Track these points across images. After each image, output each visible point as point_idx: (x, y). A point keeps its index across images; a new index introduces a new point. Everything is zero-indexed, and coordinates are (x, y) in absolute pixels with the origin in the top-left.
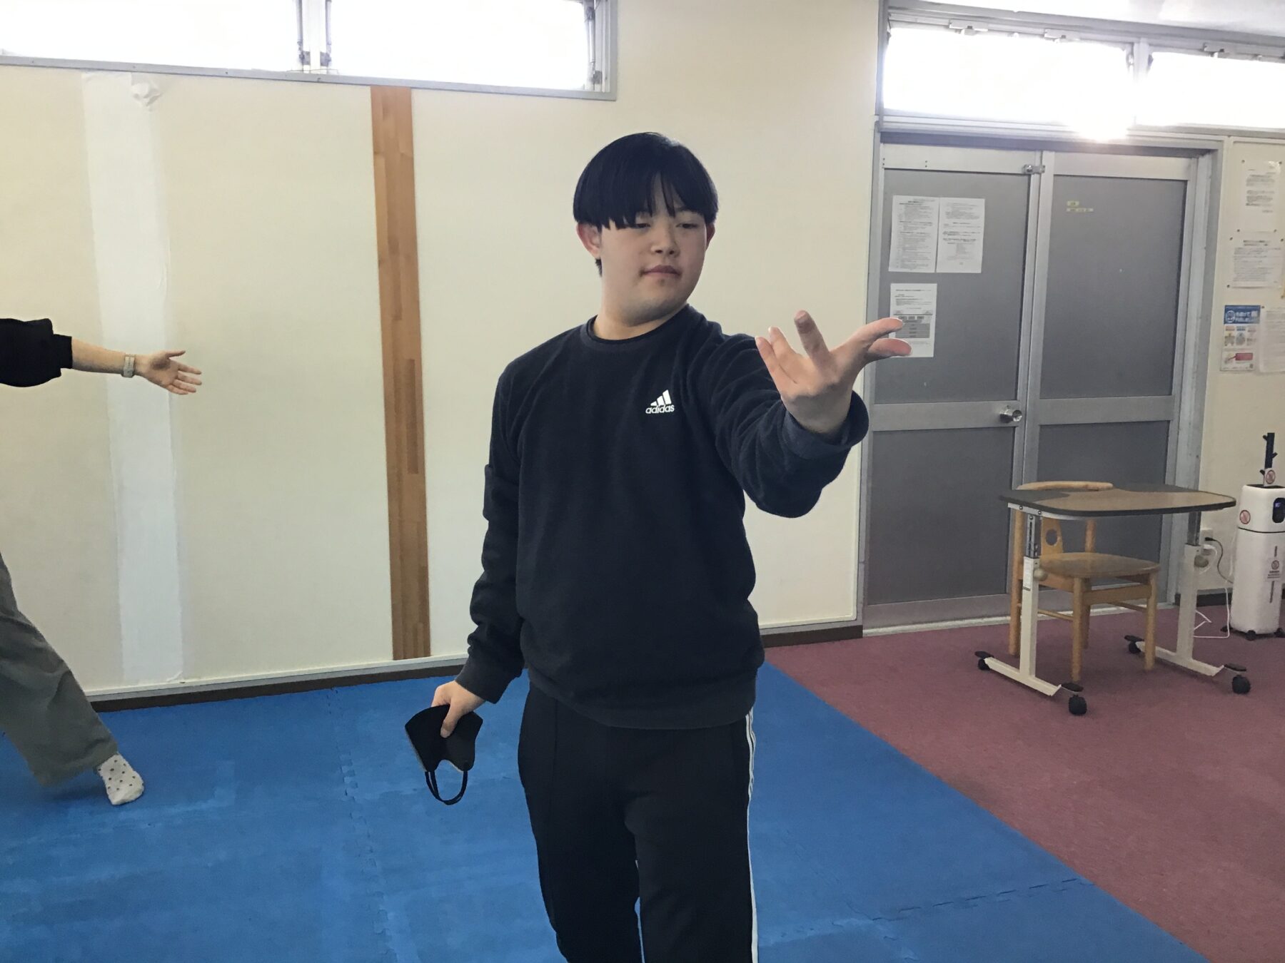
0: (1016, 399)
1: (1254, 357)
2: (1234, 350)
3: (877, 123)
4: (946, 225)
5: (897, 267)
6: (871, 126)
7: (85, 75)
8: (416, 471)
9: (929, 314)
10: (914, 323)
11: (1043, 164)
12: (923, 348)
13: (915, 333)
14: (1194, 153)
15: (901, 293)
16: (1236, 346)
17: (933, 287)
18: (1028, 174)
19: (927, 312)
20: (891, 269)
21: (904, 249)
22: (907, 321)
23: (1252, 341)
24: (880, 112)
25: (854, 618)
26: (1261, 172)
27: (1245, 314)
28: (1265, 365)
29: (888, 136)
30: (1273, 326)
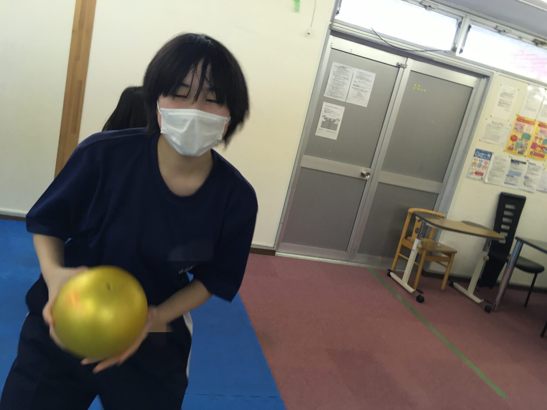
0: (370, 168)
1: (484, 174)
2: (475, 169)
3: (331, 25)
4: (355, 81)
5: (328, 95)
6: (328, 26)
9: (338, 120)
10: (331, 122)
11: (408, 64)
12: (333, 135)
13: (330, 127)
14: (480, 76)
15: (328, 107)
16: (478, 168)
17: (343, 109)
18: (399, 66)
19: (338, 119)
20: (325, 95)
21: (333, 87)
22: (328, 121)
23: (485, 167)
24: (333, 20)
25: (273, 247)
26: (509, 92)
27: (486, 155)
28: (489, 179)
29: (335, 33)
30: (497, 163)
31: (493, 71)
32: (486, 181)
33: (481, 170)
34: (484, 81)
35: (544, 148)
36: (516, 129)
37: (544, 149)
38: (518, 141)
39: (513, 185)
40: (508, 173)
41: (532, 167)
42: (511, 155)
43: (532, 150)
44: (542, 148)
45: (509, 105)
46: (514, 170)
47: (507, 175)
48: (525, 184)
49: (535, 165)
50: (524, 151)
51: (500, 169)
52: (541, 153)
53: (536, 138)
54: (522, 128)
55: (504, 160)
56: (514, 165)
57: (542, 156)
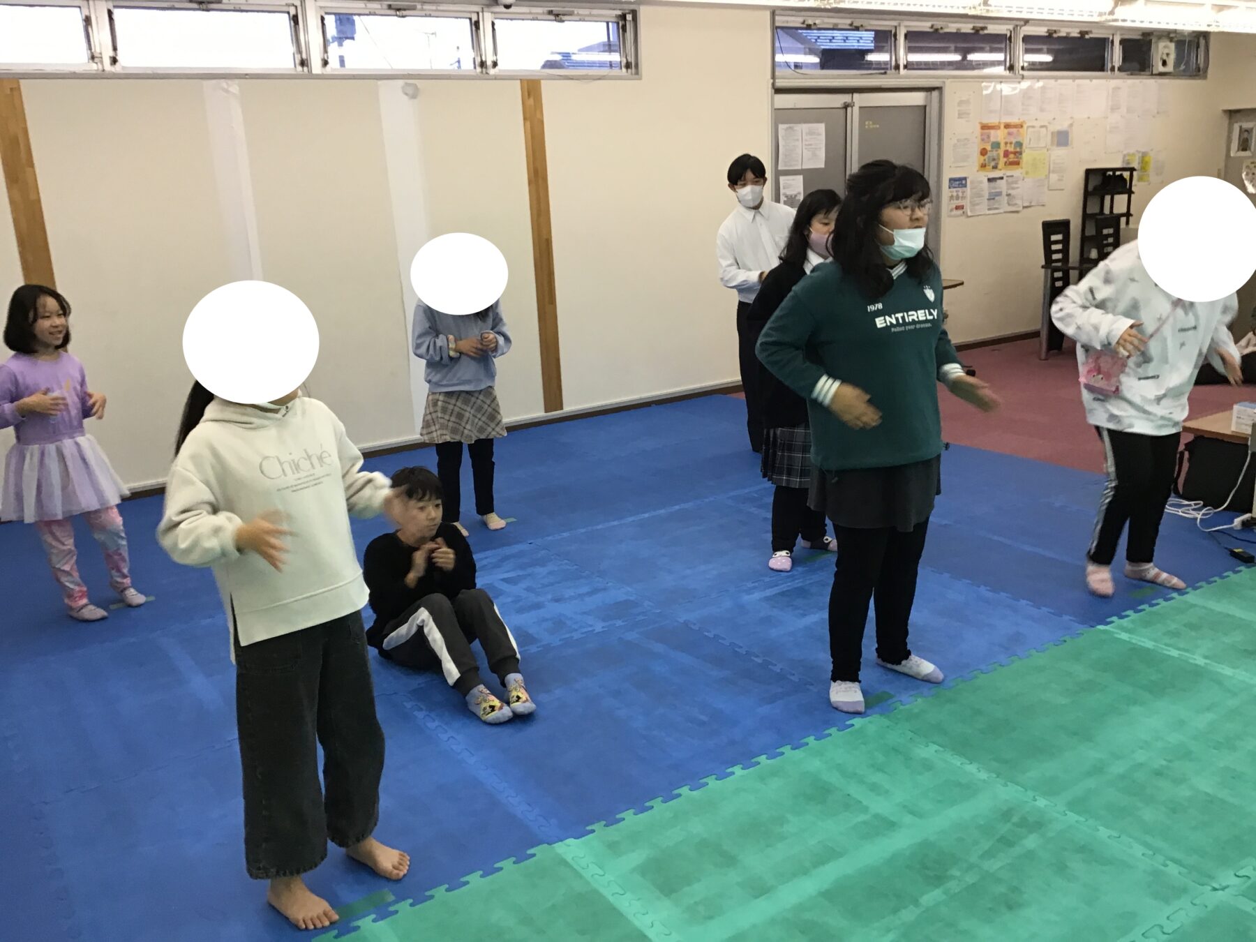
1: (965, 207)
2: (954, 204)
3: (773, 84)
4: (806, 140)
5: (783, 166)
6: (770, 86)
7: (380, 82)
8: (552, 304)
11: (854, 100)
14: (929, 90)
15: (786, 181)
16: (957, 202)
17: (800, 178)
18: (846, 106)
19: (799, 192)
20: (780, 168)
21: (786, 156)
23: (963, 198)
24: (773, 77)
26: (964, 99)
27: (959, 182)
28: (971, 211)
29: (778, 91)
30: (974, 188)
31: (944, 80)
32: (969, 214)
33: (959, 203)
34: (935, 94)
35: (1017, 152)
36: (983, 140)
37: (1017, 155)
38: (989, 154)
39: (996, 209)
40: (989, 196)
41: (1010, 180)
42: (987, 173)
43: (1005, 159)
44: (1015, 153)
45: (969, 114)
46: (993, 191)
47: (988, 199)
48: (1009, 204)
49: (1012, 176)
50: (997, 164)
51: (980, 196)
52: (1016, 160)
53: (1006, 143)
54: (989, 137)
55: (981, 182)
56: (992, 184)
57: (1017, 163)
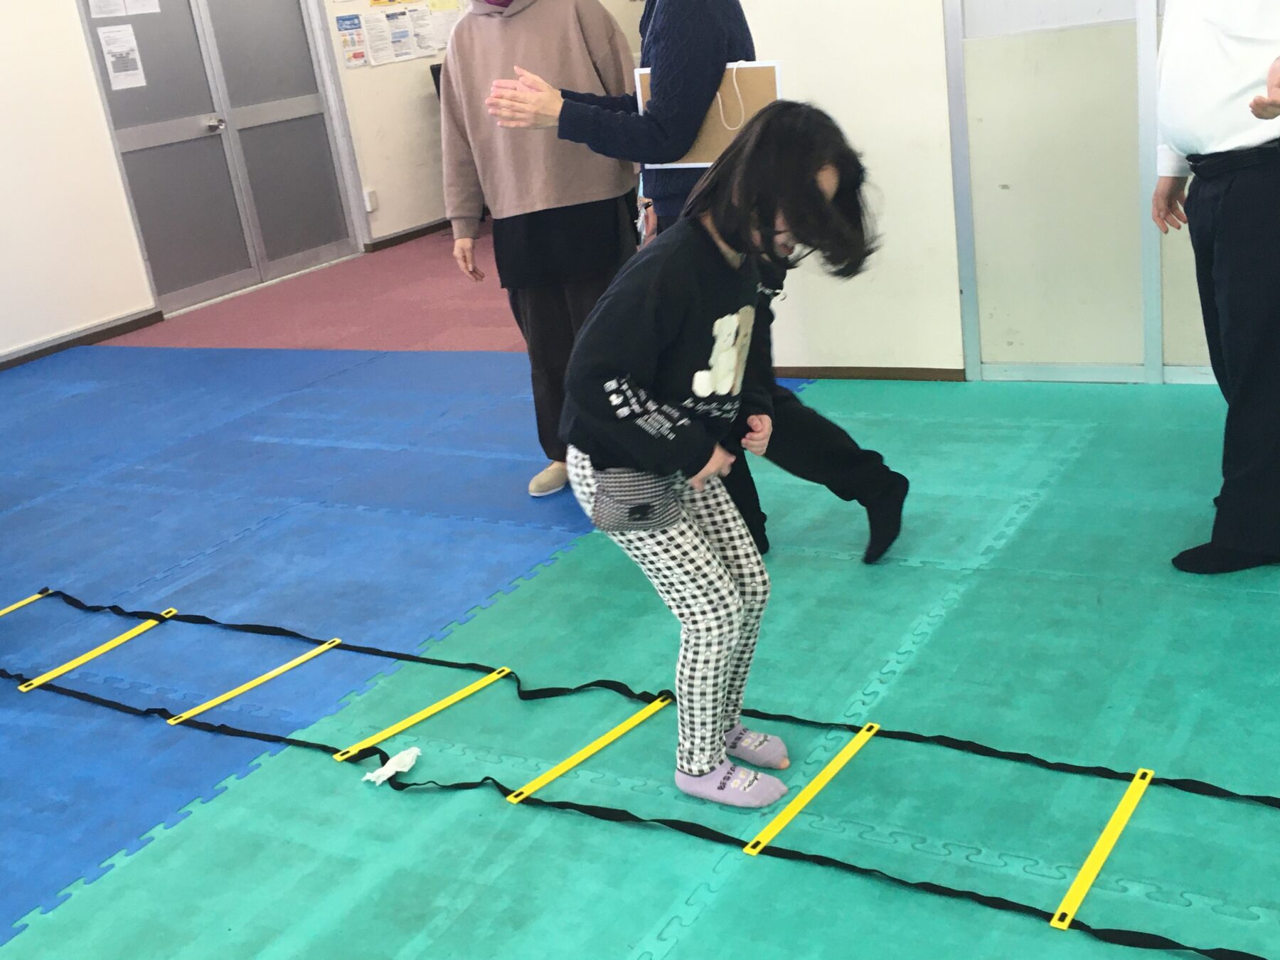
0: (214, 111)
1: (365, 54)
2: (350, 51)
5: (97, 13)
9: (133, 50)
10: (124, 59)
12: (136, 79)
13: (127, 67)
15: (107, 35)
16: (352, 48)
17: (129, 28)
19: (131, 48)
20: (94, 16)
22: (118, 58)
23: (361, 42)
25: (154, 306)
27: (350, 22)
28: (375, 59)
30: (372, 30)
32: (373, 63)
33: (358, 49)
39: (406, 54)
40: (393, 38)
41: (415, 15)
42: (383, 9)
46: (397, 31)
47: (393, 42)
49: (415, 10)
51: (381, 38)
55: (378, 20)
56: (394, 22)
